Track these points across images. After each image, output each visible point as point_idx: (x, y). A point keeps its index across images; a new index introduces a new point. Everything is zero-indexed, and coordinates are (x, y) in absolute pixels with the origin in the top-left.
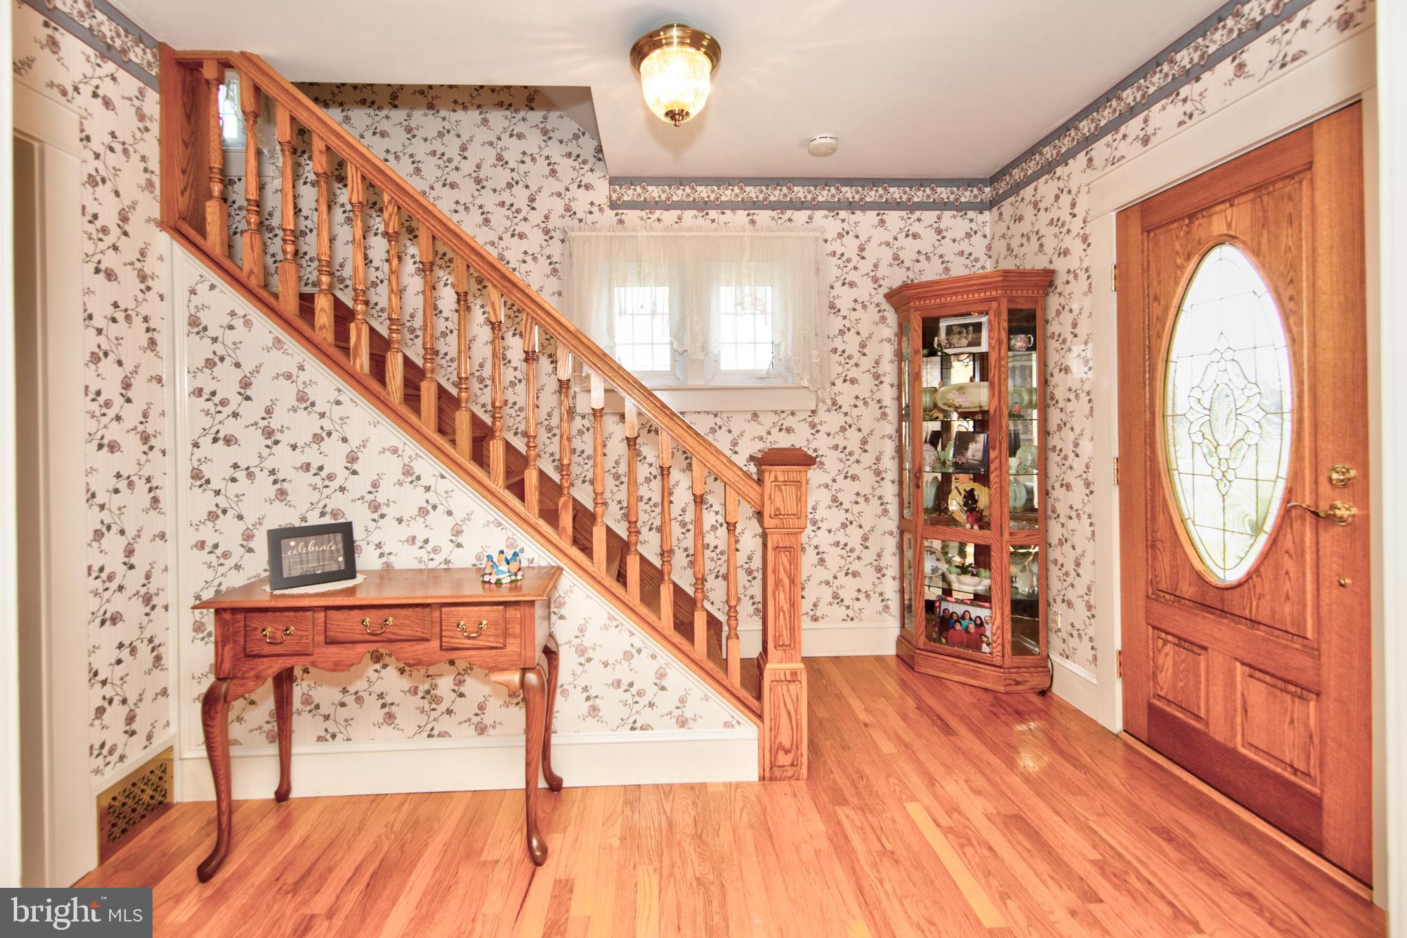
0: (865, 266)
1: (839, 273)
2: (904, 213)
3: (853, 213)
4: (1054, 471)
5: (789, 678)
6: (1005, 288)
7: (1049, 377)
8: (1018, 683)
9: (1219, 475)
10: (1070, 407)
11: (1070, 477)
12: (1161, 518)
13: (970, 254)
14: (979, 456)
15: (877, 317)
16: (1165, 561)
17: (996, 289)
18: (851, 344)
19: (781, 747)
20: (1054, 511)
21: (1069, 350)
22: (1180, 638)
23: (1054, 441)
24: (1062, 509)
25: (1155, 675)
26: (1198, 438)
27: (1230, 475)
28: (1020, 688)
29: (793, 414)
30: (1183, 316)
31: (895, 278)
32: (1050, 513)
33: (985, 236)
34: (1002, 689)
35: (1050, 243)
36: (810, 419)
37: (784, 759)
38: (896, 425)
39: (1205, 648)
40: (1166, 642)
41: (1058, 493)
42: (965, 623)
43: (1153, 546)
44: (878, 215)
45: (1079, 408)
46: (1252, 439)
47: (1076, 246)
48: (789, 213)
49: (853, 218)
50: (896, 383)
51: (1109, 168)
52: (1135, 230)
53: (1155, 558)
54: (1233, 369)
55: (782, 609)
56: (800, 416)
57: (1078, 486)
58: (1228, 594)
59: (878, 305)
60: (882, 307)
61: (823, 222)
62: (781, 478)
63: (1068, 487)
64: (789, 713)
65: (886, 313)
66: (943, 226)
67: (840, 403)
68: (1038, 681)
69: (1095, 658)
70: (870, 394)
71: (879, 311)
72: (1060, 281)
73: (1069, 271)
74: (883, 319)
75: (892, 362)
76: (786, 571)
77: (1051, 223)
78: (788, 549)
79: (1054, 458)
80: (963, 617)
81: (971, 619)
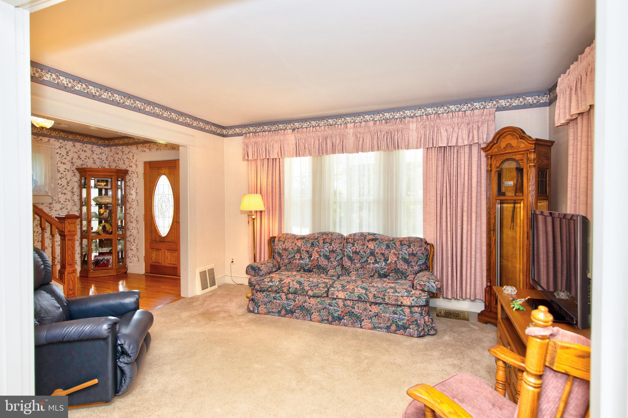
0: (69, 158)
1: (59, 159)
2: (81, 144)
3: (64, 141)
4: (128, 219)
5: (72, 272)
6: (116, 173)
7: (126, 195)
8: (119, 272)
9: (163, 217)
10: (132, 203)
11: (132, 220)
12: (153, 226)
13: (102, 159)
14: (107, 216)
15: (73, 174)
16: (154, 235)
17: (114, 173)
18: (64, 182)
19: (70, 289)
20: (128, 228)
21: (132, 190)
22: (156, 249)
23: (128, 211)
24: (130, 228)
25: (152, 258)
26: (159, 210)
27: (165, 217)
28: (120, 273)
29: (42, 204)
30: (157, 186)
31: (78, 163)
32: (127, 229)
33: (106, 154)
34: (116, 274)
35: (127, 163)
36: (49, 206)
37: (71, 292)
38: (79, 207)
39: (161, 249)
40: (154, 251)
41: (129, 224)
42: (103, 261)
43: (151, 232)
44: (73, 143)
45: (135, 203)
46: (168, 210)
47: (134, 166)
48: (41, 137)
49: (64, 143)
50: (79, 195)
51: (142, 152)
52: (148, 167)
53: (152, 235)
54: (165, 198)
55: (70, 255)
56: (45, 205)
57: (135, 222)
58: (165, 238)
59: (73, 171)
60: (74, 172)
61: (54, 143)
62: (70, 222)
63: (132, 222)
64: (72, 280)
65: (76, 173)
66: (93, 150)
67: (60, 201)
68: (123, 271)
69: (139, 260)
70: (70, 198)
71: (73, 173)
72: (130, 172)
73: (132, 171)
74: (75, 175)
75: (78, 188)
76: (71, 245)
77: (127, 158)
78: (71, 240)
79: (128, 216)
80: (103, 260)
81: (105, 260)
